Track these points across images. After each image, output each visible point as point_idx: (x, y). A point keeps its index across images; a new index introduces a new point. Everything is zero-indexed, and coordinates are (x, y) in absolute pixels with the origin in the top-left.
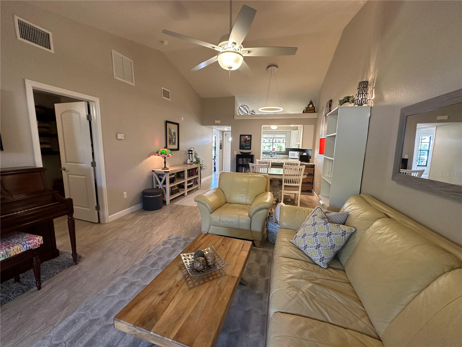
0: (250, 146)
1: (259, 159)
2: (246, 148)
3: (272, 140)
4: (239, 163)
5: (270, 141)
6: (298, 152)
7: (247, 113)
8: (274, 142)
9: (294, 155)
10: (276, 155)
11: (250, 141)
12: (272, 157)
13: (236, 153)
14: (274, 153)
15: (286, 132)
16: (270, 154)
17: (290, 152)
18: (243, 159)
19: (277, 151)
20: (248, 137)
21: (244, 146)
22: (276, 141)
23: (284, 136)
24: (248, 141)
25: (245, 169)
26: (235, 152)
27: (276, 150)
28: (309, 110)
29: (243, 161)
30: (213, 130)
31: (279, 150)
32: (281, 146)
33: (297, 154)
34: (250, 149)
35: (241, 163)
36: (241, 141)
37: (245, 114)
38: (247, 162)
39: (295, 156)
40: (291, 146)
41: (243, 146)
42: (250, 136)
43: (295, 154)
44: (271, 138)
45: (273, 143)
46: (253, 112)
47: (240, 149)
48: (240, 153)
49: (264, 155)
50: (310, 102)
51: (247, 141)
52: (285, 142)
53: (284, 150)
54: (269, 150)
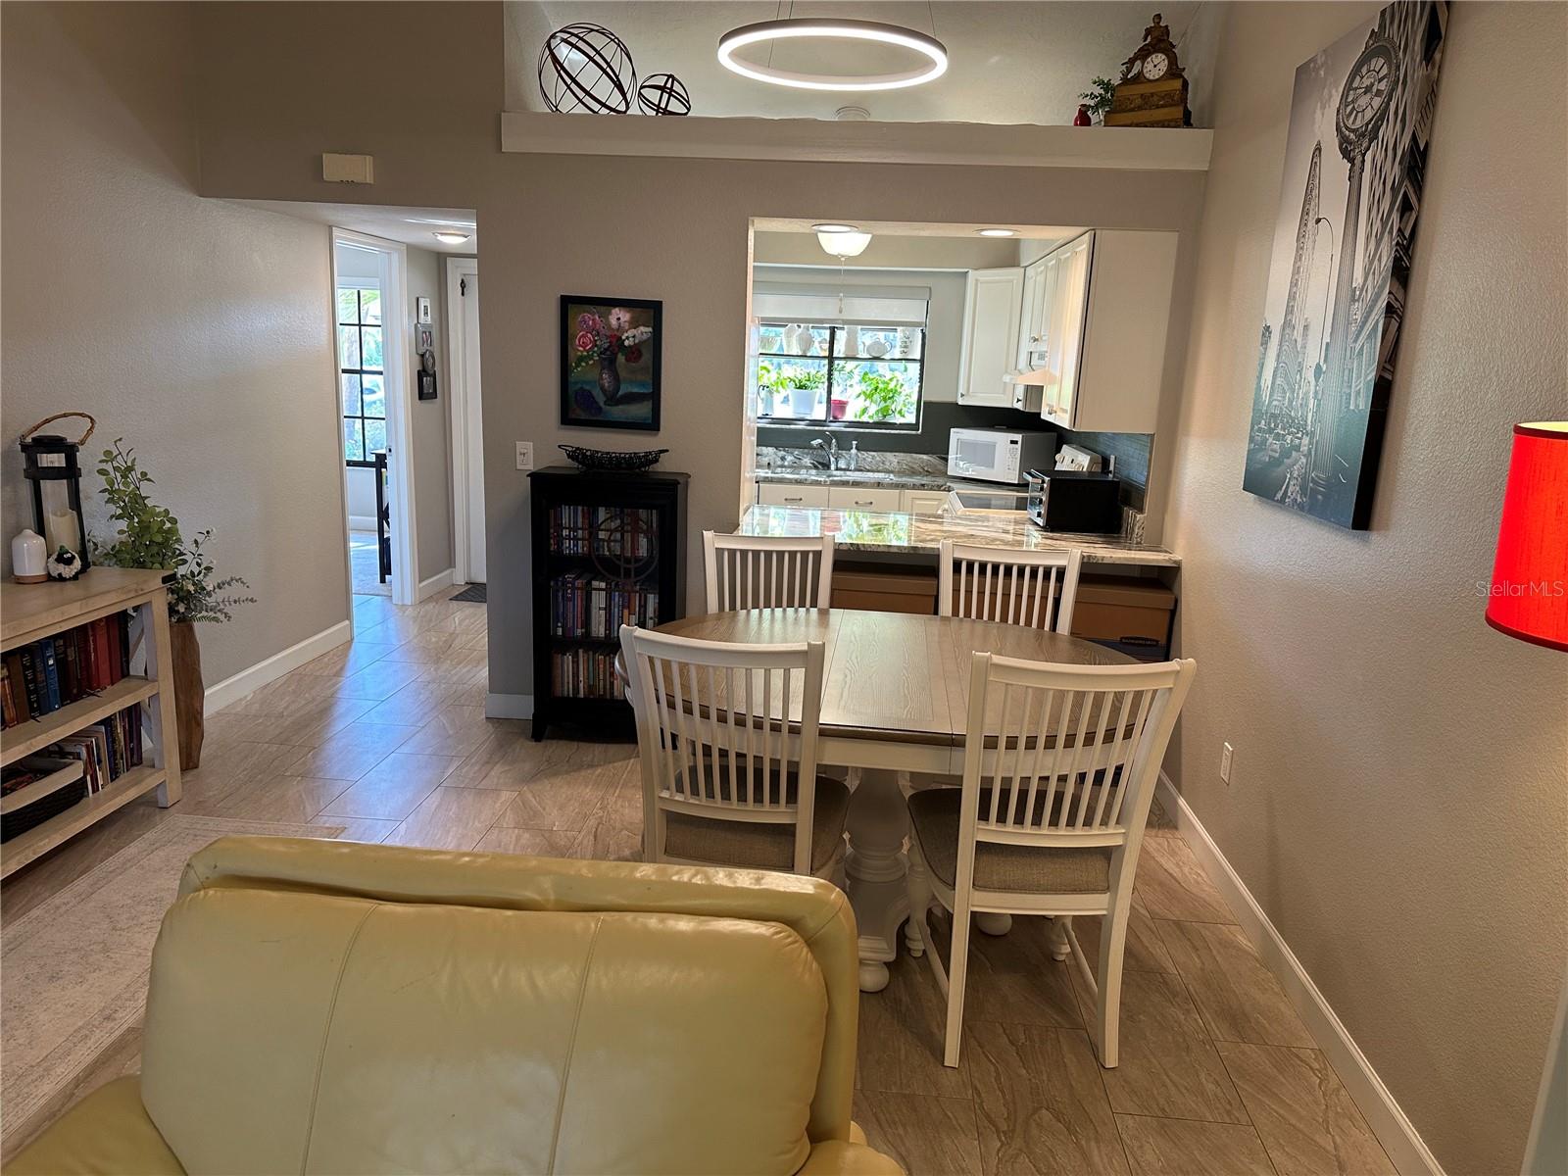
0: (655, 397)
1: (731, 526)
2: (618, 412)
3: (827, 334)
4: (559, 544)
5: (808, 342)
6: (1018, 437)
7: (616, 100)
8: (840, 349)
9: (987, 455)
10: (854, 451)
11: (647, 357)
12: (827, 466)
13: (529, 457)
14: (843, 441)
15: (929, 282)
16: (812, 448)
17: (956, 435)
18: (591, 517)
19: (865, 419)
20: (634, 324)
21: (601, 399)
22: (851, 342)
23: (912, 310)
24: (634, 353)
25: (609, 599)
26: (521, 446)
27: (849, 415)
28: (1139, 101)
29: (593, 528)
30: (337, 243)
31: (873, 415)
32: (892, 386)
33: (1003, 454)
34: (652, 425)
35: (572, 545)
36: (572, 355)
37: (596, 107)
38: (628, 537)
39: (991, 464)
40: (961, 390)
41: (590, 395)
42: (650, 311)
43: (992, 447)
44: (822, 321)
45: (831, 358)
46: (671, 92)
47: (567, 419)
48: (559, 460)
49: (765, 450)
50: (1148, 32)
51: (621, 358)
52: (918, 357)
53: (911, 419)
54: (802, 416)
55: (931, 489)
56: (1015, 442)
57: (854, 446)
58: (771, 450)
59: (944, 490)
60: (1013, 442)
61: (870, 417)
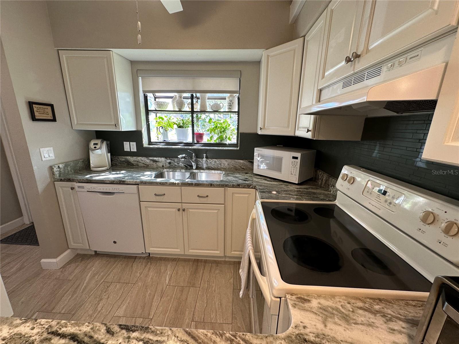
6: (298, 155)
9: (277, 165)
10: (204, 159)
12: (192, 167)
14: (198, 154)
17: (258, 151)
19: (212, 142)
23: (232, 84)
27: (206, 139)
31: (215, 140)
32: (224, 125)
39: (279, 170)
40: (260, 126)
45: (193, 112)
52: (237, 110)
53: (234, 141)
54: (181, 141)
55: (244, 188)
56: (296, 158)
57: (205, 157)
58: (163, 159)
59: (252, 188)
60: (294, 158)
61: (214, 141)
